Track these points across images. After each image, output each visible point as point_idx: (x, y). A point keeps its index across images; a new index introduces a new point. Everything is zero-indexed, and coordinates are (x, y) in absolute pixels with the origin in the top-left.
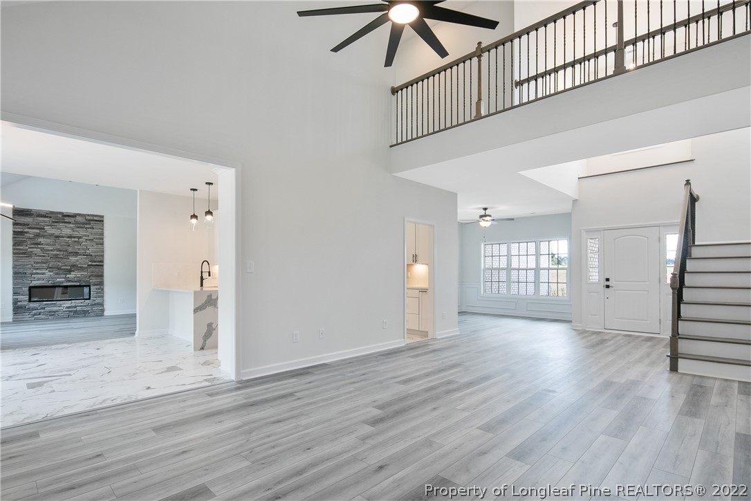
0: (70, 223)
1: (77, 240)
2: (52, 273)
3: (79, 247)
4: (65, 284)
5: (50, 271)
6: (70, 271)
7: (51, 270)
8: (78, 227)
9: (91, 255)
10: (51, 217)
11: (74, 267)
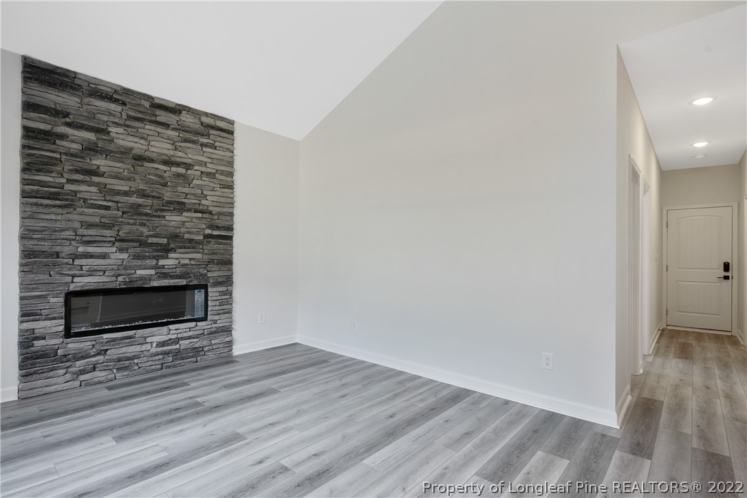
0: (166, 125)
1: (181, 170)
2: (125, 256)
3: (187, 190)
4: (155, 284)
5: (121, 250)
6: (165, 250)
7: (125, 245)
8: (186, 141)
9: (211, 213)
10: (124, 104)
11: (176, 241)
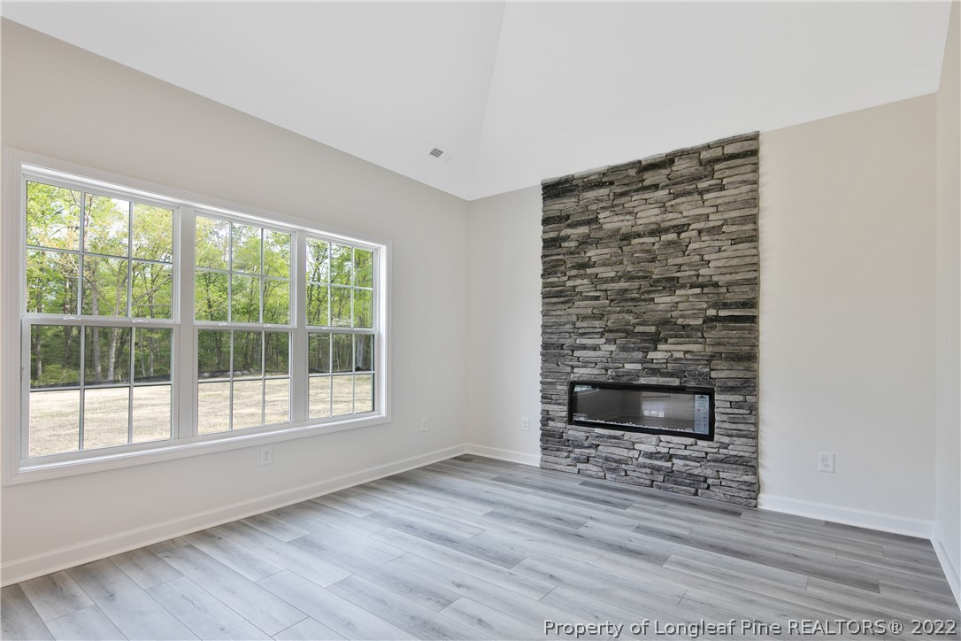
0: (656, 187)
1: (672, 236)
2: (613, 348)
3: (680, 260)
